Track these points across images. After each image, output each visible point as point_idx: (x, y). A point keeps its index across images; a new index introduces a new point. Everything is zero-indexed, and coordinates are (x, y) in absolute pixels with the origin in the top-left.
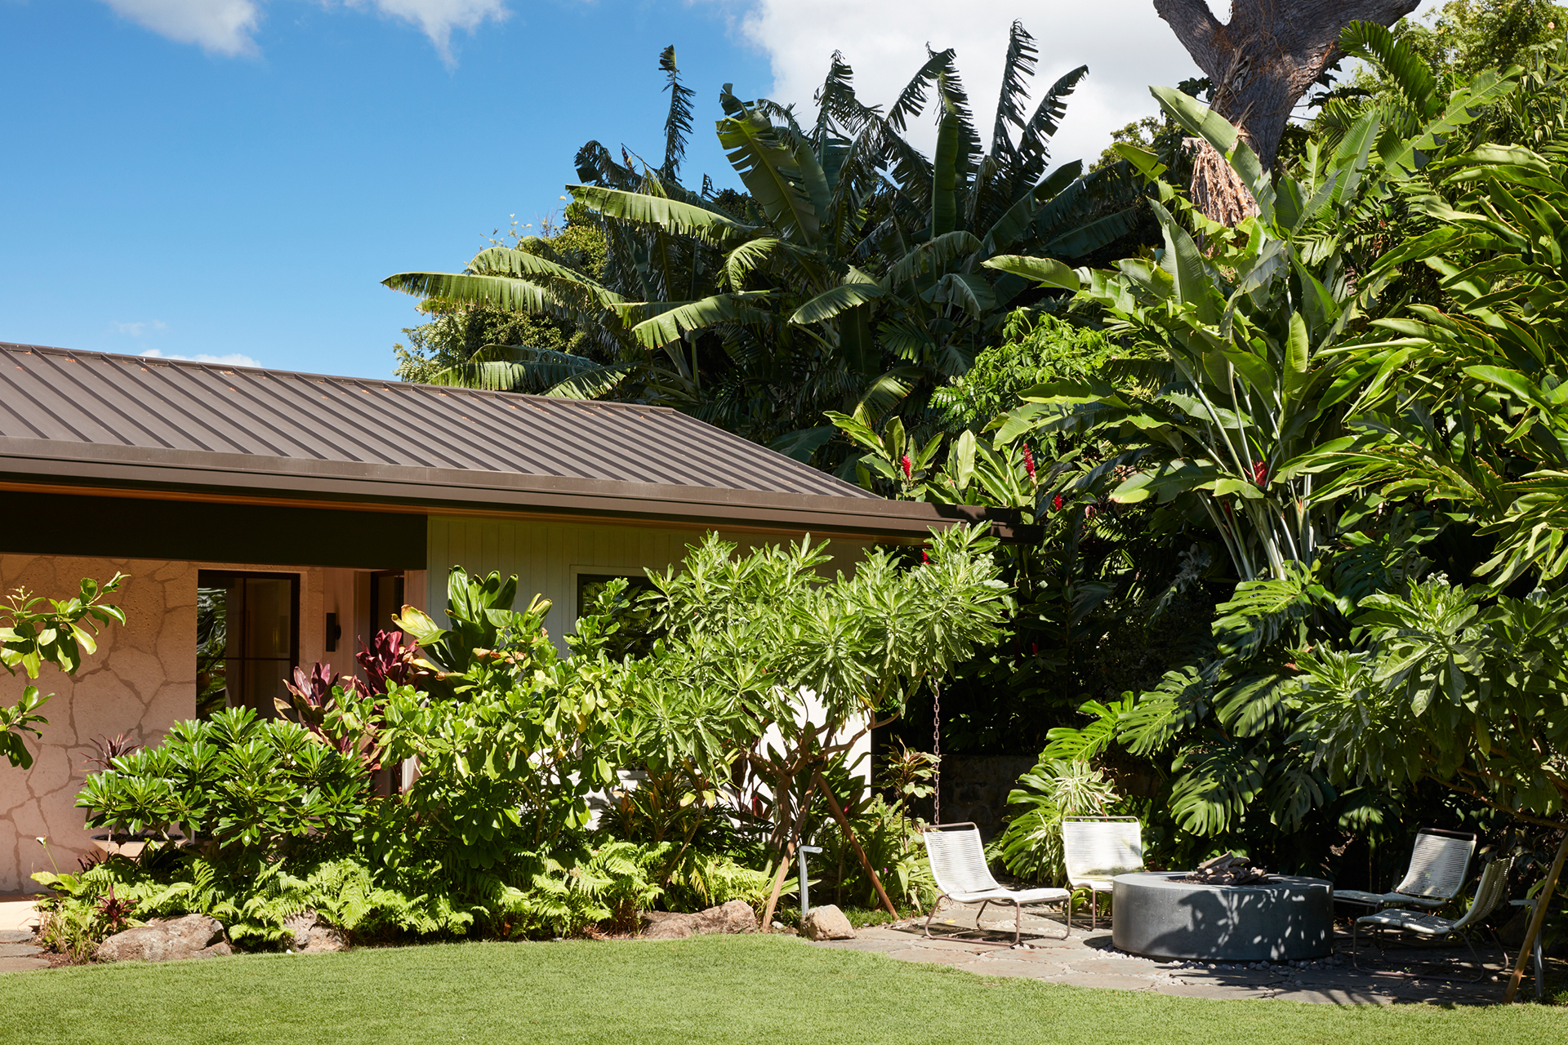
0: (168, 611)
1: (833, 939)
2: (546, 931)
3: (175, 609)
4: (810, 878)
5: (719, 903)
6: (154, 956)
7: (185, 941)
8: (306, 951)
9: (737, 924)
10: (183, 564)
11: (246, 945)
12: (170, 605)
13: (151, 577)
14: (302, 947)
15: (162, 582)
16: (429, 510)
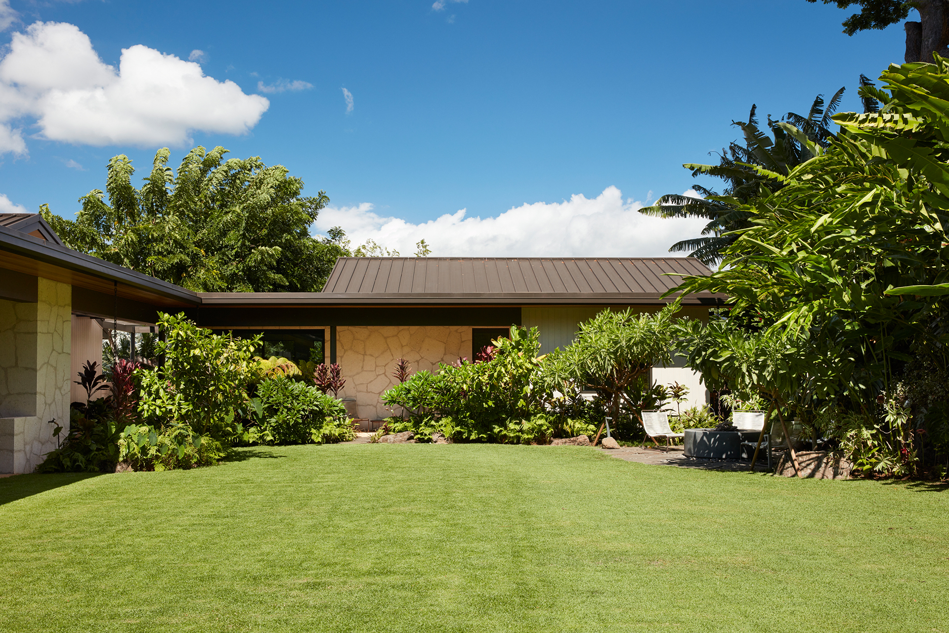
0: (462, 342)
1: (608, 448)
2: (517, 441)
3: (464, 341)
4: (610, 428)
5: (577, 436)
6: (390, 442)
7: (400, 438)
8: (437, 443)
9: (581, 443)
10: (467, 327)
11: (421, 441)
12: (463, 340)
13: (456, 331)
14: (435, 442)
15: (460, 333)
16: (522, 306)
